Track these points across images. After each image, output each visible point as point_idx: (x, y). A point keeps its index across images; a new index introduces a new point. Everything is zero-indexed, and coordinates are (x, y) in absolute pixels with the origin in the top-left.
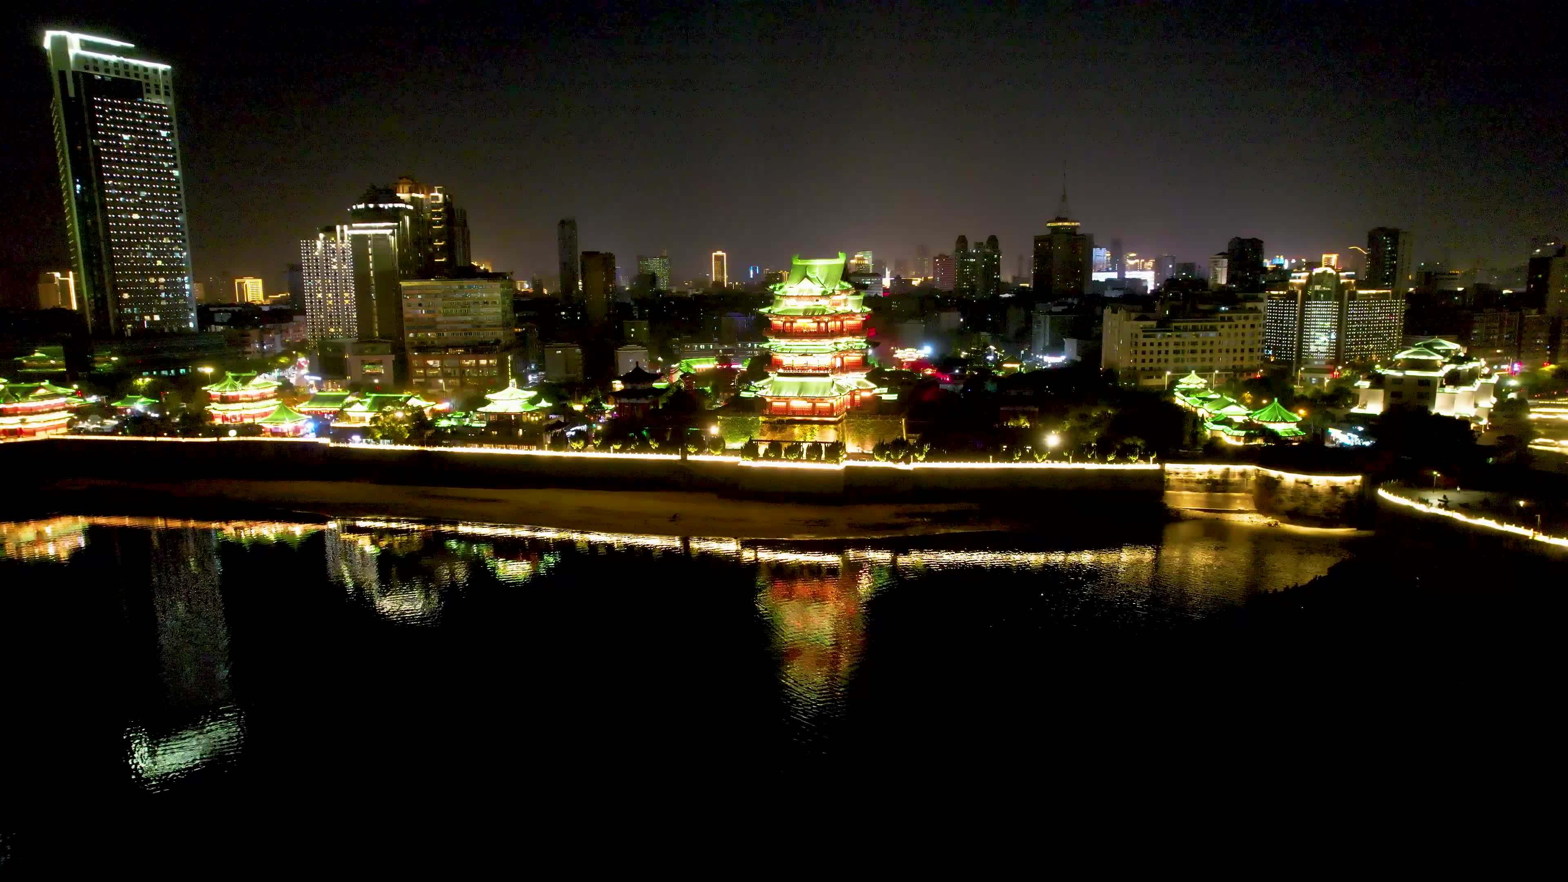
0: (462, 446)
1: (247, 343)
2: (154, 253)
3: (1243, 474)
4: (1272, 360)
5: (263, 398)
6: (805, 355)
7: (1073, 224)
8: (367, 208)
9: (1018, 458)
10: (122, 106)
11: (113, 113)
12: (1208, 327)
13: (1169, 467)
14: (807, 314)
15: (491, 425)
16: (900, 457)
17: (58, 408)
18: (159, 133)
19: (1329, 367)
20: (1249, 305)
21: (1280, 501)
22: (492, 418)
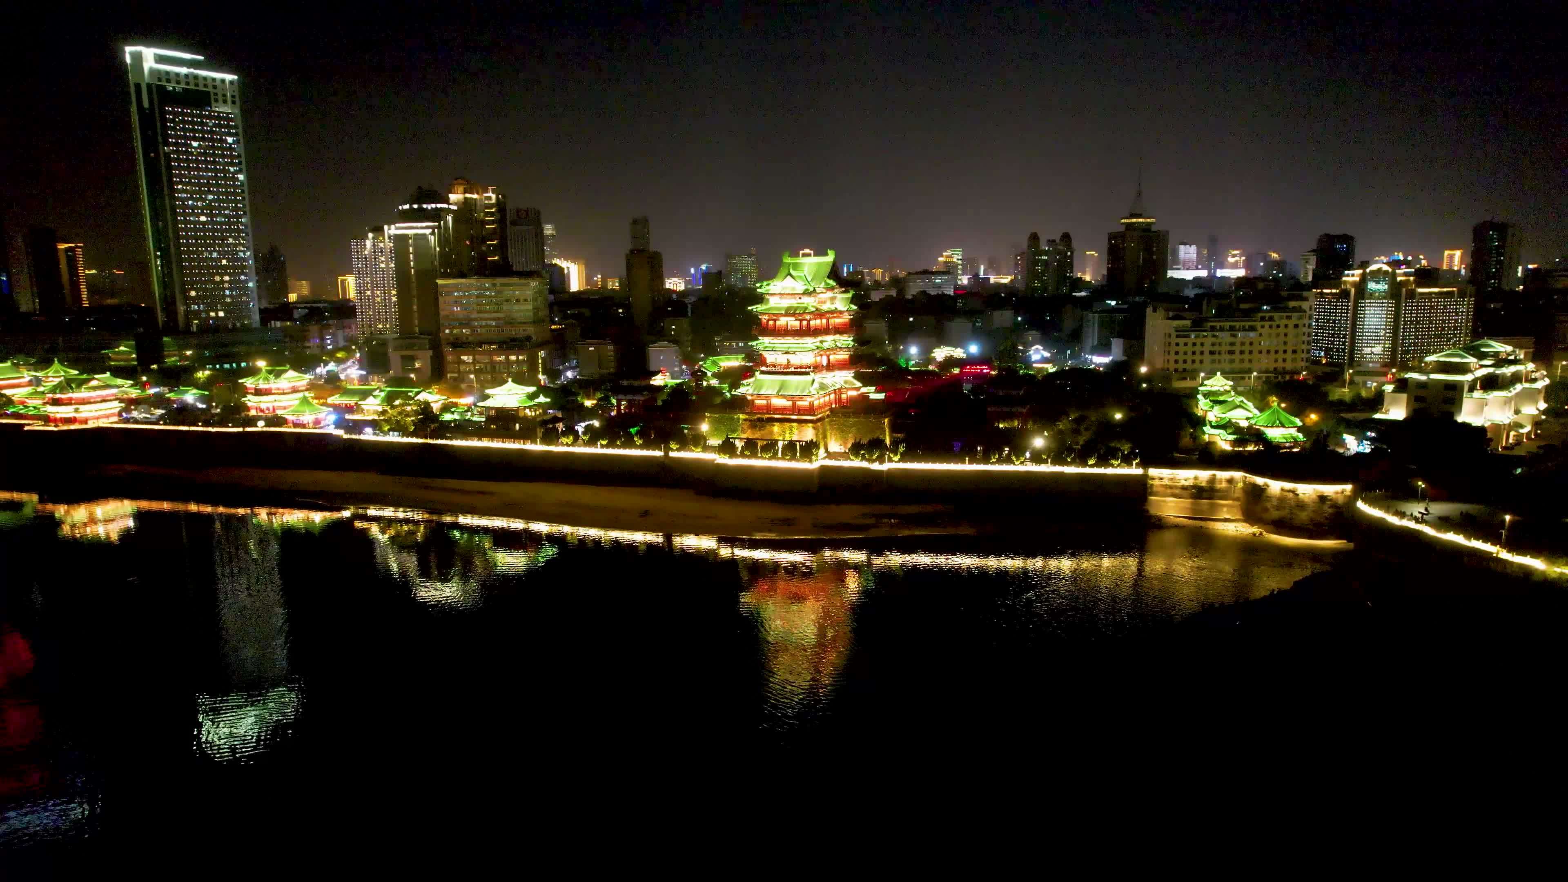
0: (462, 439)
1: (305, 339)
2: (219, 253)
3: (1230, 481)
4: (1324, 362)
5: (295, 390)
6: (787, 353)
7: (1148, 220)
8: (411, 208)
9: (995, 460)
10: (191, 115)
11: (184, 122)
12: (1247, 327)
13: (1153, 472)
14: (790, 312)
15: (490, 419)
16: (874, 457)
17: (109, 398)
18: (226, 140)
19: (1384, 370)
20: (1292, 304)
21: (1266, 510)
22: (493, 413)
